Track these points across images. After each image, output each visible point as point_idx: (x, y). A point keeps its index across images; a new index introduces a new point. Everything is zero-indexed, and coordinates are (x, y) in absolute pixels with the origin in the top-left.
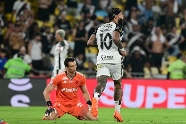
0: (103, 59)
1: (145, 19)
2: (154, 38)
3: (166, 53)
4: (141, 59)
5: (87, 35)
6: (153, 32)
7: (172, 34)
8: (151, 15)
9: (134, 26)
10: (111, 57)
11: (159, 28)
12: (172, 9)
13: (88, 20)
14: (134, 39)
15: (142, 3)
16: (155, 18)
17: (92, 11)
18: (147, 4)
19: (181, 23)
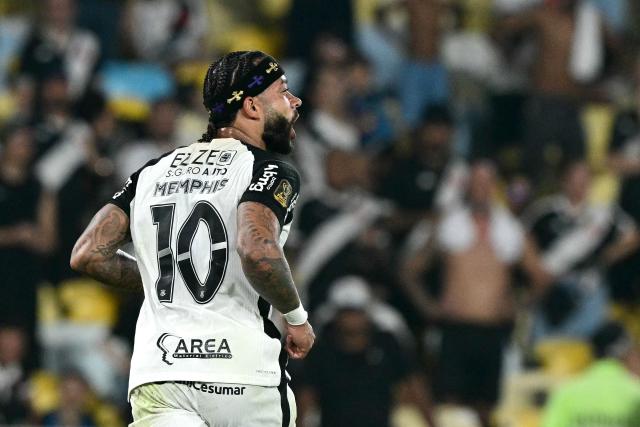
0: (169, 358)
1: (399, 117)
2: (456, 230)
3: (528, 322)
4: (376, 356)
5: (47, 213)
6: (449, 194)
7: (562, 205)
8: (440, 91)
9: (332, 157)
10: (218, 344)
11: (485, 172)
12: (566, 53)
13: (58, 121)
14: (331, 237)
15: (380, 15)
16: (461, 108)
17: (78, 69)
18: (412, 26)
19: (617, 141)
